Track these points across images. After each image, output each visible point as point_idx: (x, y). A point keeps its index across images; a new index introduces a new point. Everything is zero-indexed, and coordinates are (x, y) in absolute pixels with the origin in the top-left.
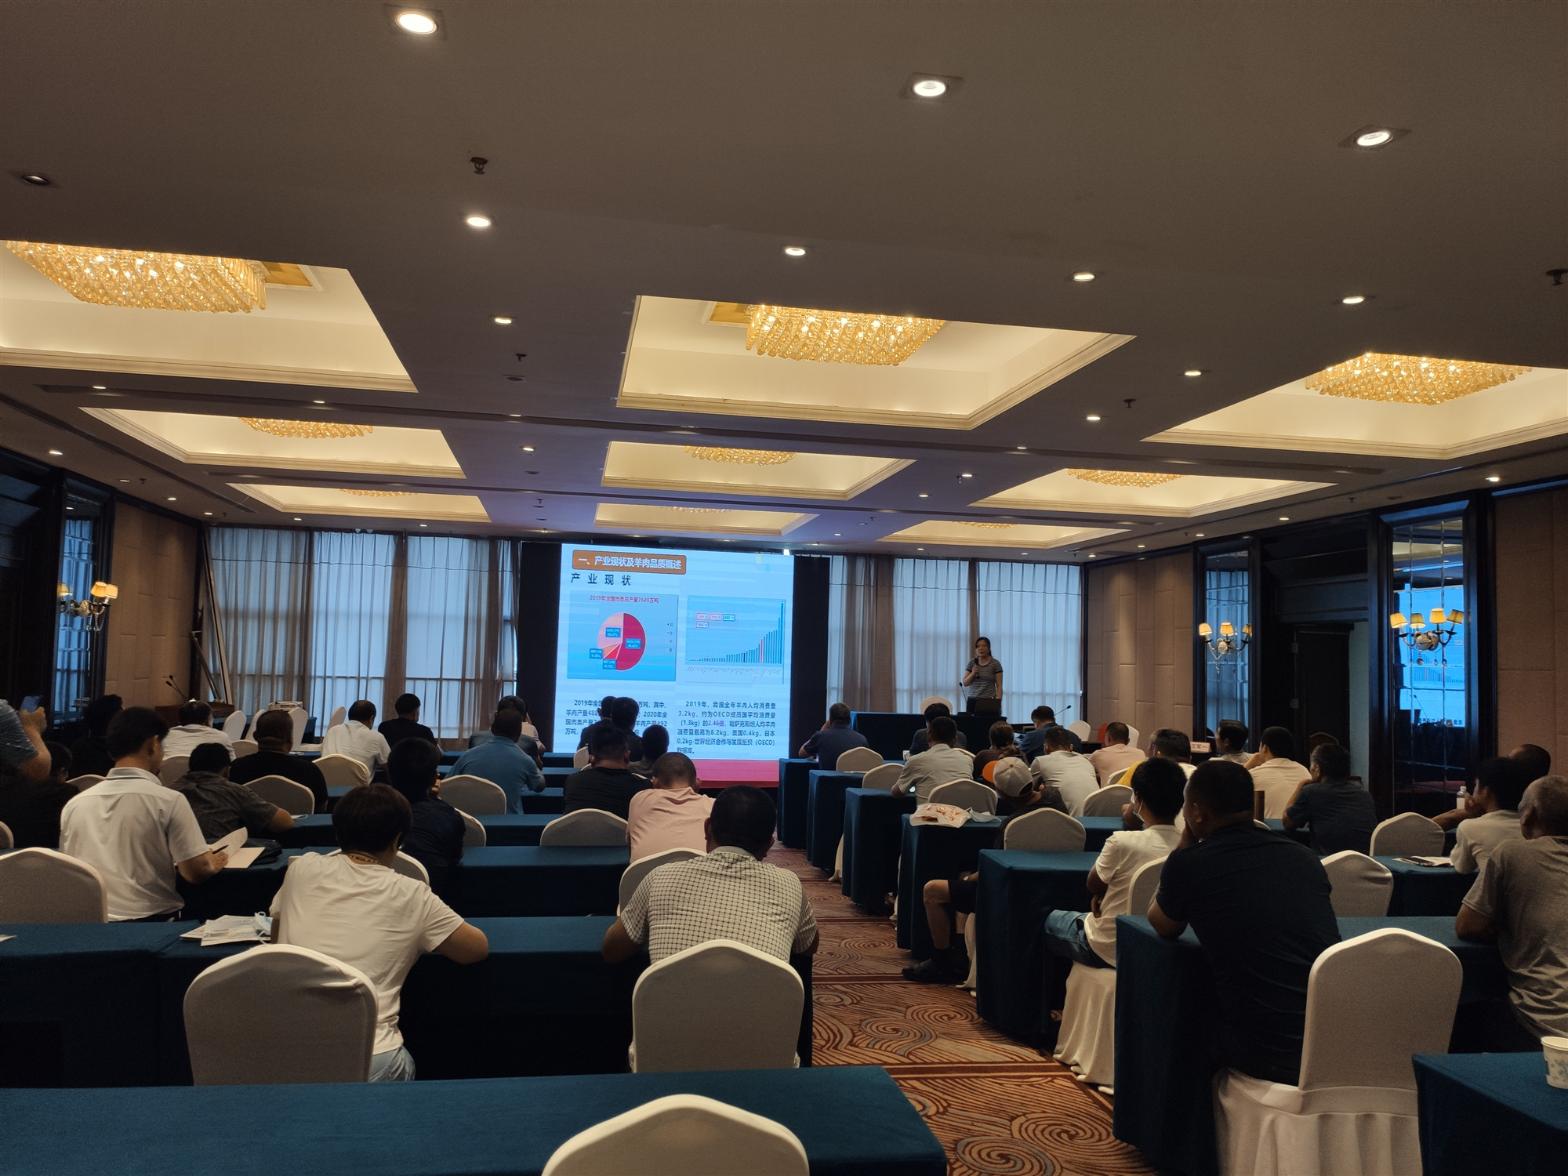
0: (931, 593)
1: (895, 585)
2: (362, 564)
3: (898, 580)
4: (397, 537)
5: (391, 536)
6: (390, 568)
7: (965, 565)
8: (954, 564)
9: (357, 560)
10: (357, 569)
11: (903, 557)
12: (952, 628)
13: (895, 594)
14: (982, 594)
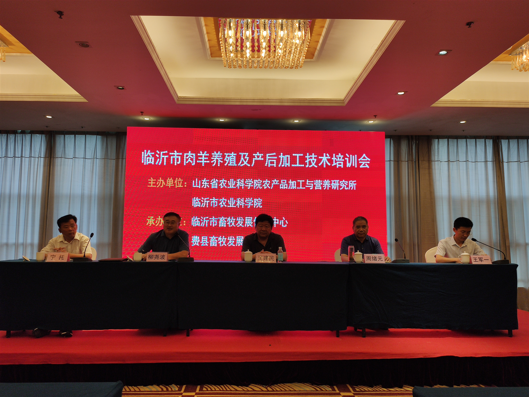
0: (463, 165)
1: (433, 159)
2: (22, 157)
3: (435, 157)
4: (48, 136)
5: (44, 136)
6: (42, 159)
7: (490, 143)
8: (481, 142)
9: (18, 154)
10: (18, 160)
11: (439, 137)
12: (483, 193)
13: (433, 167)
14: (505, 165)
